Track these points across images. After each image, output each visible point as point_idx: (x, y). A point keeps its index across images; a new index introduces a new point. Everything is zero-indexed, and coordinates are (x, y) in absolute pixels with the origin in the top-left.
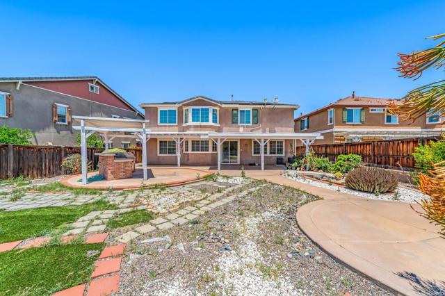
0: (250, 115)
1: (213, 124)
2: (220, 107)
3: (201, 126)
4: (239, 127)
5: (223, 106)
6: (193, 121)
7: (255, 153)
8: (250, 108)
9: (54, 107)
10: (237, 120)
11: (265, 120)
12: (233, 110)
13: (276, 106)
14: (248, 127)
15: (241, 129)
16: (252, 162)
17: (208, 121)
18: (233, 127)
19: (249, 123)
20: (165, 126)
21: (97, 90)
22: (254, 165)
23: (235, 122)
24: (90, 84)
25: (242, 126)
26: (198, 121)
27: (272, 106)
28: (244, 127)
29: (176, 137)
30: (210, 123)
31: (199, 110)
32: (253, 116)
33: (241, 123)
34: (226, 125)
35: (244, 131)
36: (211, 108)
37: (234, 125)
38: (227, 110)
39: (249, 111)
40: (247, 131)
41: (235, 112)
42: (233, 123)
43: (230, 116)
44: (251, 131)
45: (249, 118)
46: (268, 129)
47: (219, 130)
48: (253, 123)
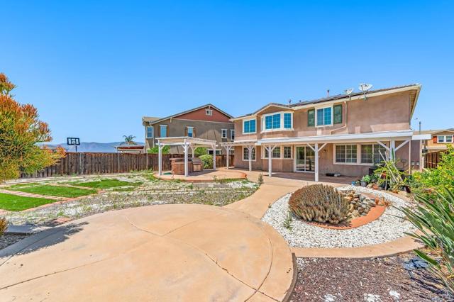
0: (330, 114)
1: (285, 129)
2: (292, 110)
3: (273, 133)
4: (316, 129)
5: (296, 108)
6: (267, 128)
7: (337, 161)
8: (330, 105)
9: (186, 129)
10: (314, 122)
11: (352, 116)
12: (309, 111)
13: (368, 96)
14: (327, 128)
15: (319, 132)
16: (332, 173)
17: (279, 127)
18: (308, 130)
19: (330, 123)
20: (248, 135)
21: (211, 113)
22: (333, 175)
23: (311, 124)
24: (206, 110)
25: (320, 128)
26: (271, 128)
27: (363, 97)
28: (322, 129)
29: (248, 144)
30: (282, 128)
31: (271, 117)
32: (334, 115)
33: (318, 124)
34: (301, 129)
35: (322, 134)
36: (282, 114)
37: (310, 128)
38: (301, 111)
39: (330, 109)
40: (326, 134)
41: (311, 113)
42: (309, 125)
43: (305, 118)
44: (332, 133)
45: (330, 118)
46: (358, 129)
47: (293, 134)
48: (334, 123)
